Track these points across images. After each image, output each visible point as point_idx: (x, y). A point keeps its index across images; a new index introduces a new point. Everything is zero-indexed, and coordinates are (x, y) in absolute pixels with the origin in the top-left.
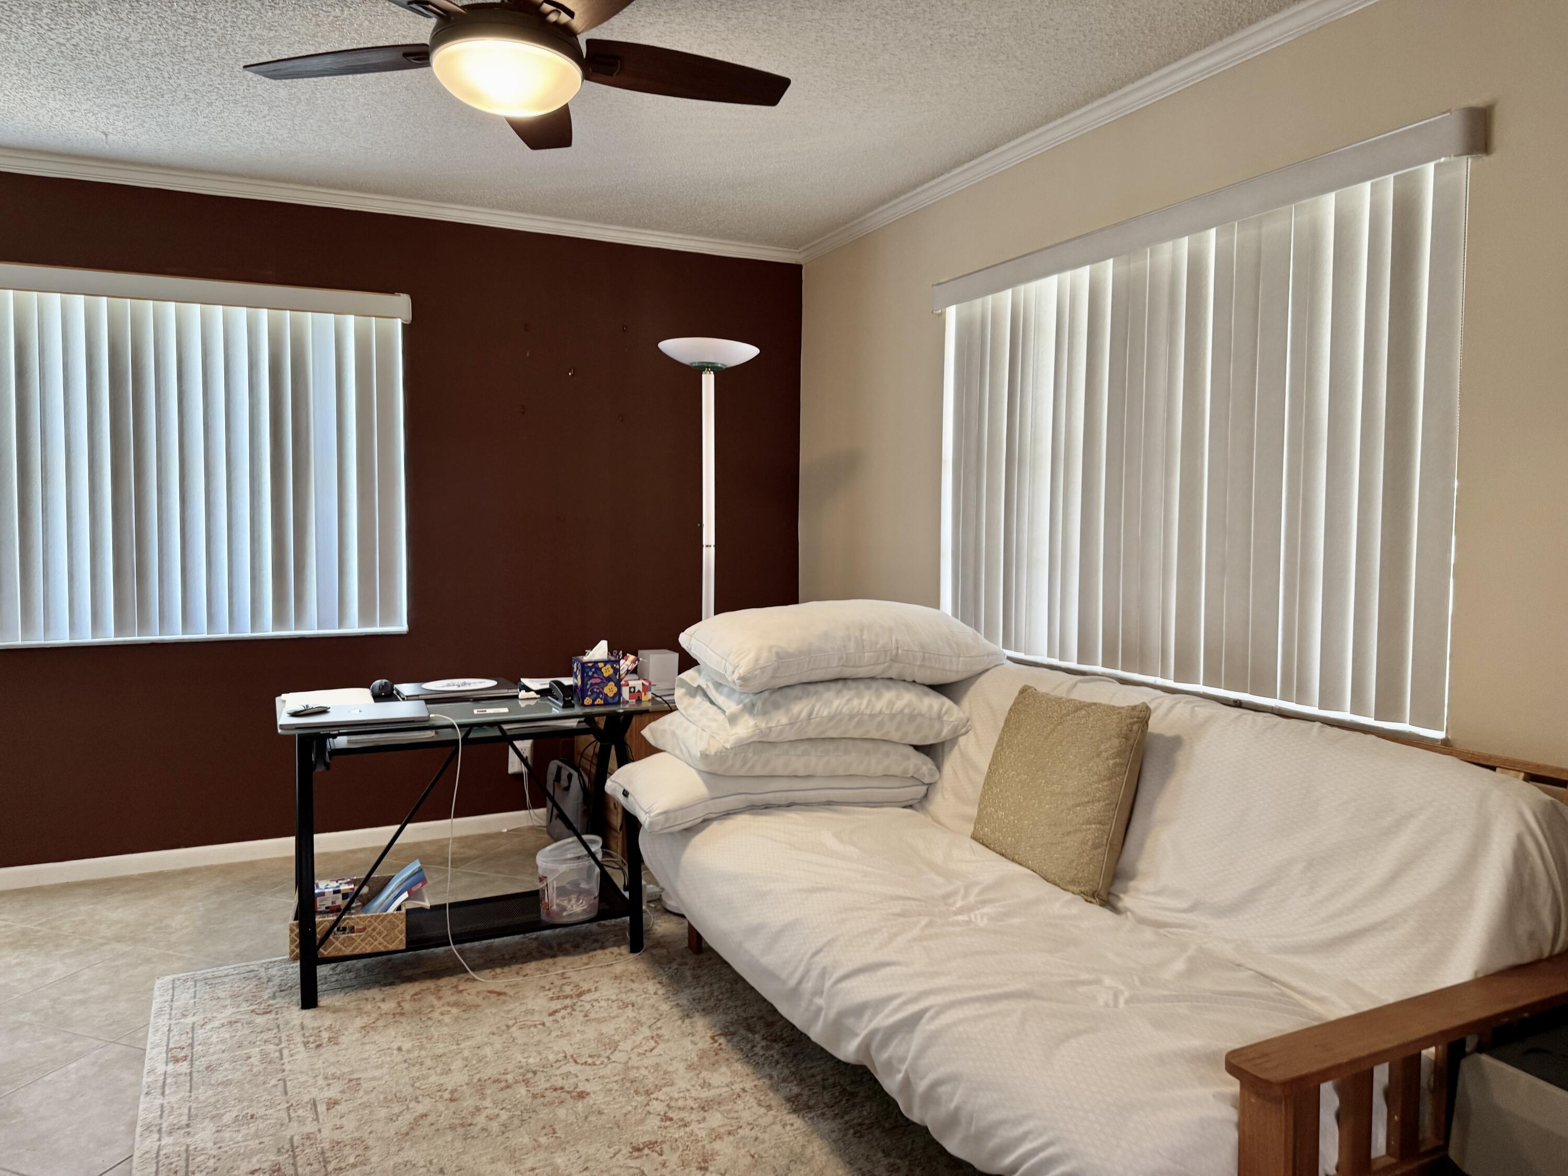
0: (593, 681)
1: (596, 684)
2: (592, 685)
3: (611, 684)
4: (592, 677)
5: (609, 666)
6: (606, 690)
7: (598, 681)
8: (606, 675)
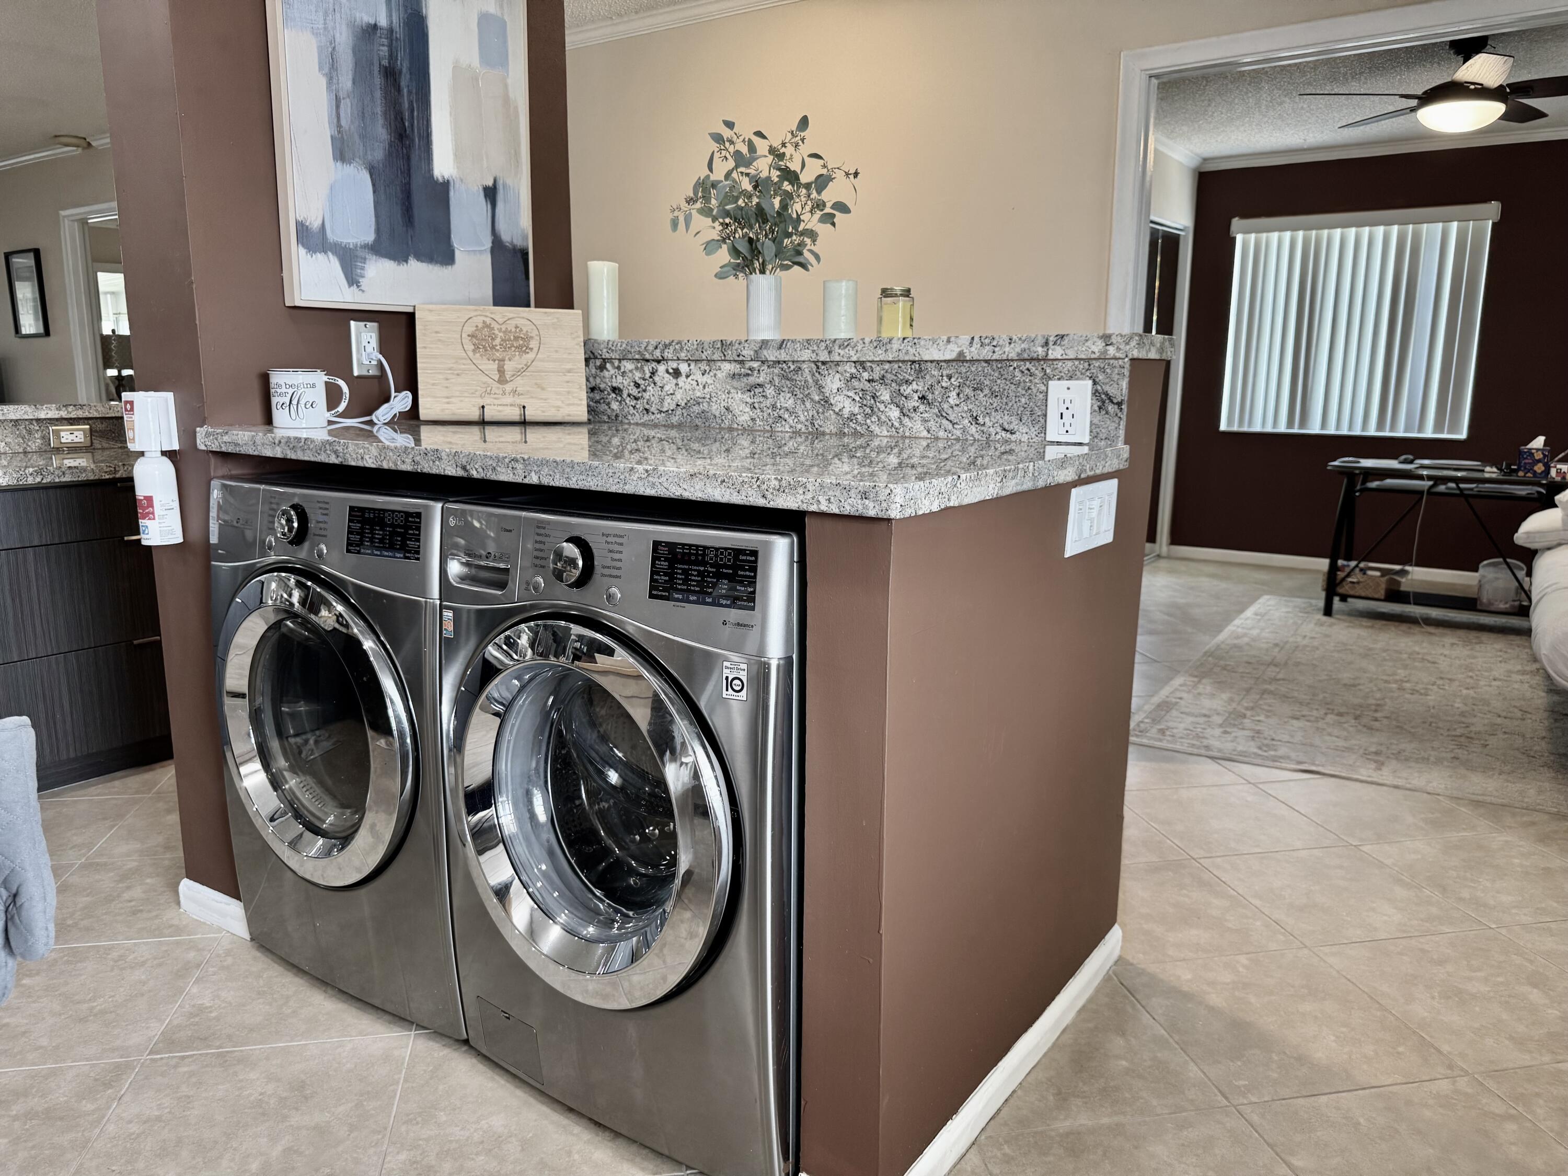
0: (1527, 461)
1: (1529, 463)
2: (1525, 463)
3: (1540, 465)
4: (1526, 458)
5: (1540, 453)
6: (1536, 468)
7: (1530, 461)
8: (1537, 458)
